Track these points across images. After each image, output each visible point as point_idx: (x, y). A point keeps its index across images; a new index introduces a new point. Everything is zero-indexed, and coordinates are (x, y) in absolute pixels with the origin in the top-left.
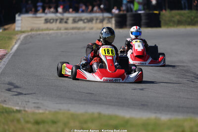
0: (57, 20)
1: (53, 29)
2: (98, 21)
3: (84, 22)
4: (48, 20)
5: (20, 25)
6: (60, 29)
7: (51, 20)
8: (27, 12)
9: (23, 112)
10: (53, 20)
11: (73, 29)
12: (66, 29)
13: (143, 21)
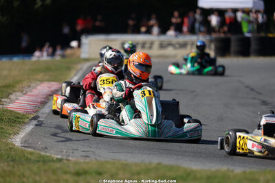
3: (175, 48)
5: (87, 51)
9: (65, 161)
11: (159, 57)
13: (253, 46)
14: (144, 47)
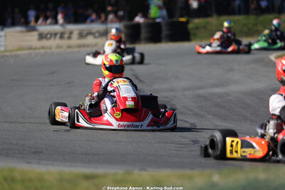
0: (56, 34)
1: (50, 48)
3: (95, 37)
4: (43, 36)
5: (3, 43)
6: (61, 47)
7: (47, 34)
8: (13, 24)
10: (51, 35)
11: (80, 46)
12: (69, 47)
13: (165, 32)
14: (62, 37)
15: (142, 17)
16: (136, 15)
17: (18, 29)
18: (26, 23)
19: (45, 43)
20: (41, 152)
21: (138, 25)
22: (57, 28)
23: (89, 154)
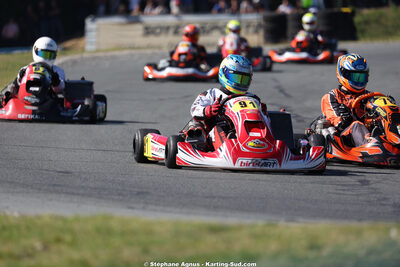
0: (167, 28)
1: (160, 48)
2: (251, 30)
3: (222, 33)
4: (150, 30)
5: (94, 40)
7: (156, 28)
8: (109, 12)
10: (161, 28)
13: (321, 27)
14: (176, 32)
15: (288, 5)
16: (281, 3)
17: (116, 20)
18: (127, 12)
19: (153, 40)
20: (147, 193)
21: (284, 17)
22: (169, 20)
23: (214, 197)
